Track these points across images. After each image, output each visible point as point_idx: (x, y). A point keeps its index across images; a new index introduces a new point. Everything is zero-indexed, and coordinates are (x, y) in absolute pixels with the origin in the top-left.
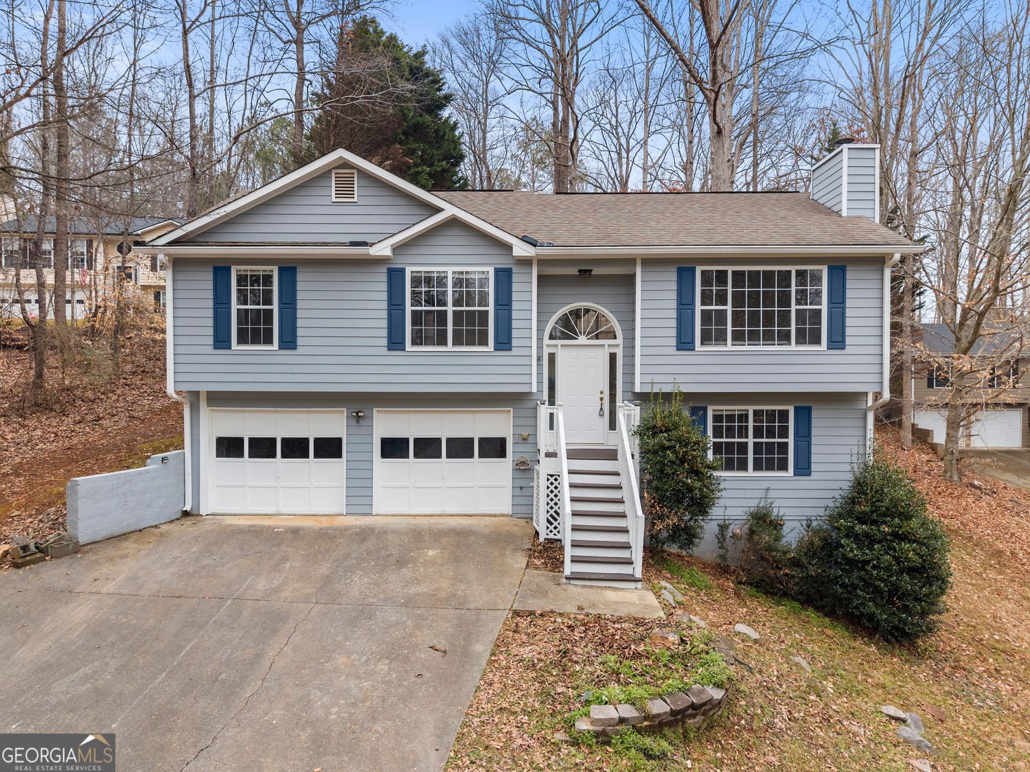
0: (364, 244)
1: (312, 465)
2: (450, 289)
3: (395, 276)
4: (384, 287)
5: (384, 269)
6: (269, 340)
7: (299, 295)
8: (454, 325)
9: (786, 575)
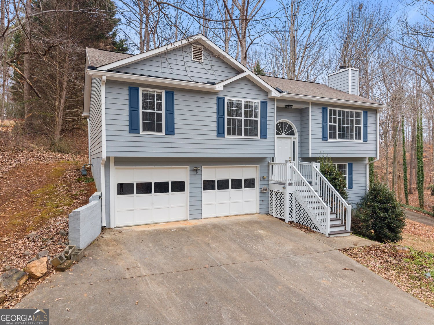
0: (214, 84)
1: (171, 196)
2: (243, 109)
3: (220, 101)
4: (215, 106)
5: (215, 97)
6: (160, 130)
7: (176, 107)
8: (245, 126)
9: (362, 225)
